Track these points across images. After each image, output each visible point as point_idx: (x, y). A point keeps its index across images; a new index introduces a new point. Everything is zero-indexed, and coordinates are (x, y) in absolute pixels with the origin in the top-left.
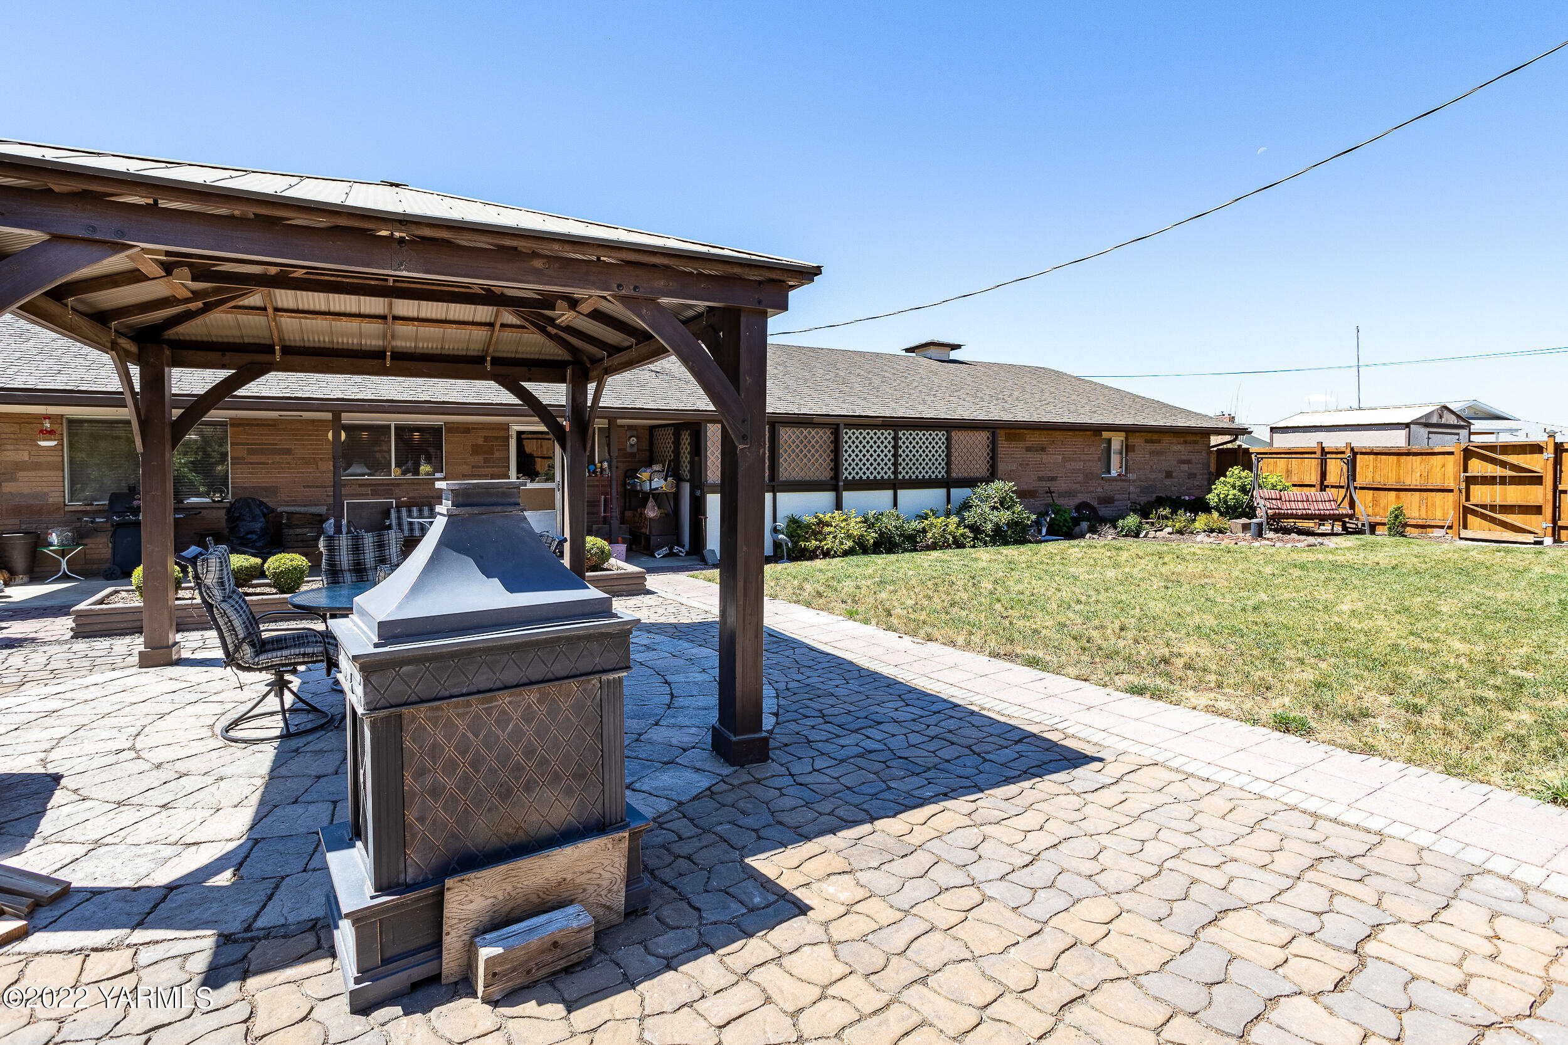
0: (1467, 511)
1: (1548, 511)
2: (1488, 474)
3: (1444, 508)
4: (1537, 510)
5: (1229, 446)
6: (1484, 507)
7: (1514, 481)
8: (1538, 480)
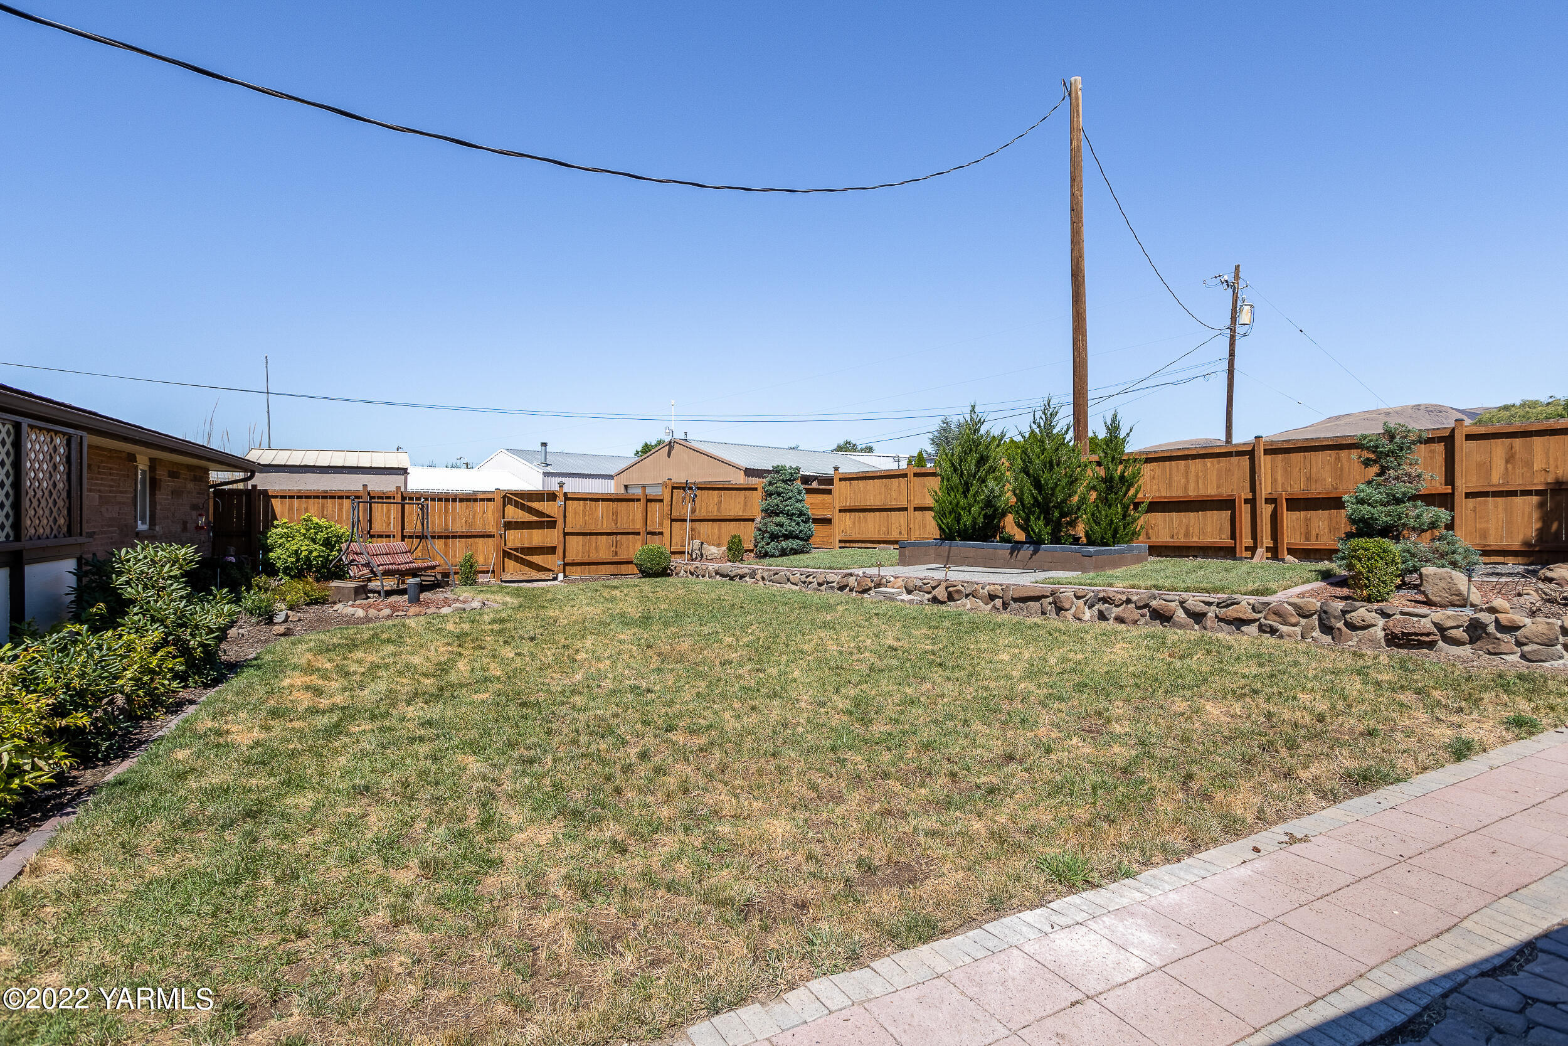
0: (507, 554)
1: (560, 551)
2: (519, 520)
3: (485, 553)
4: (552, 550)
5: (241, 486)
6: (516, 550)
7: (539, 525)
8: (552, 525)
